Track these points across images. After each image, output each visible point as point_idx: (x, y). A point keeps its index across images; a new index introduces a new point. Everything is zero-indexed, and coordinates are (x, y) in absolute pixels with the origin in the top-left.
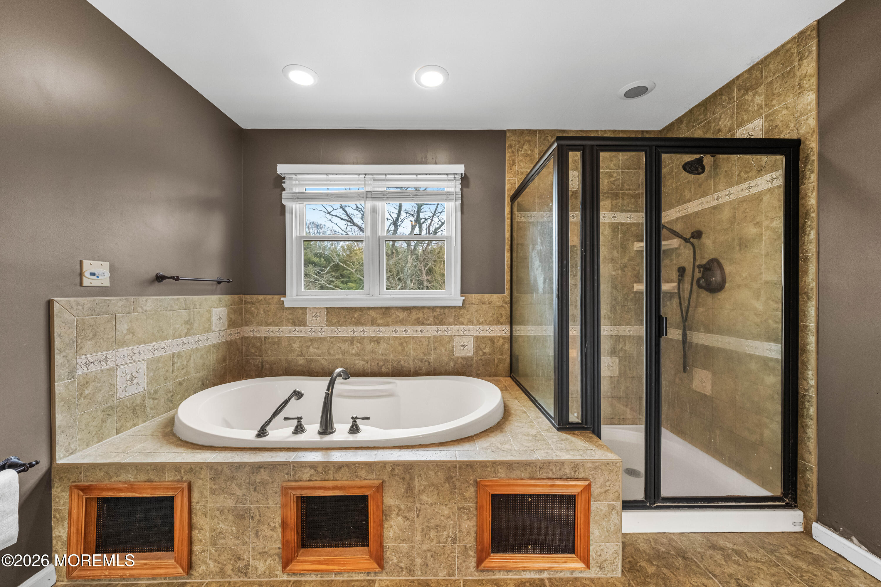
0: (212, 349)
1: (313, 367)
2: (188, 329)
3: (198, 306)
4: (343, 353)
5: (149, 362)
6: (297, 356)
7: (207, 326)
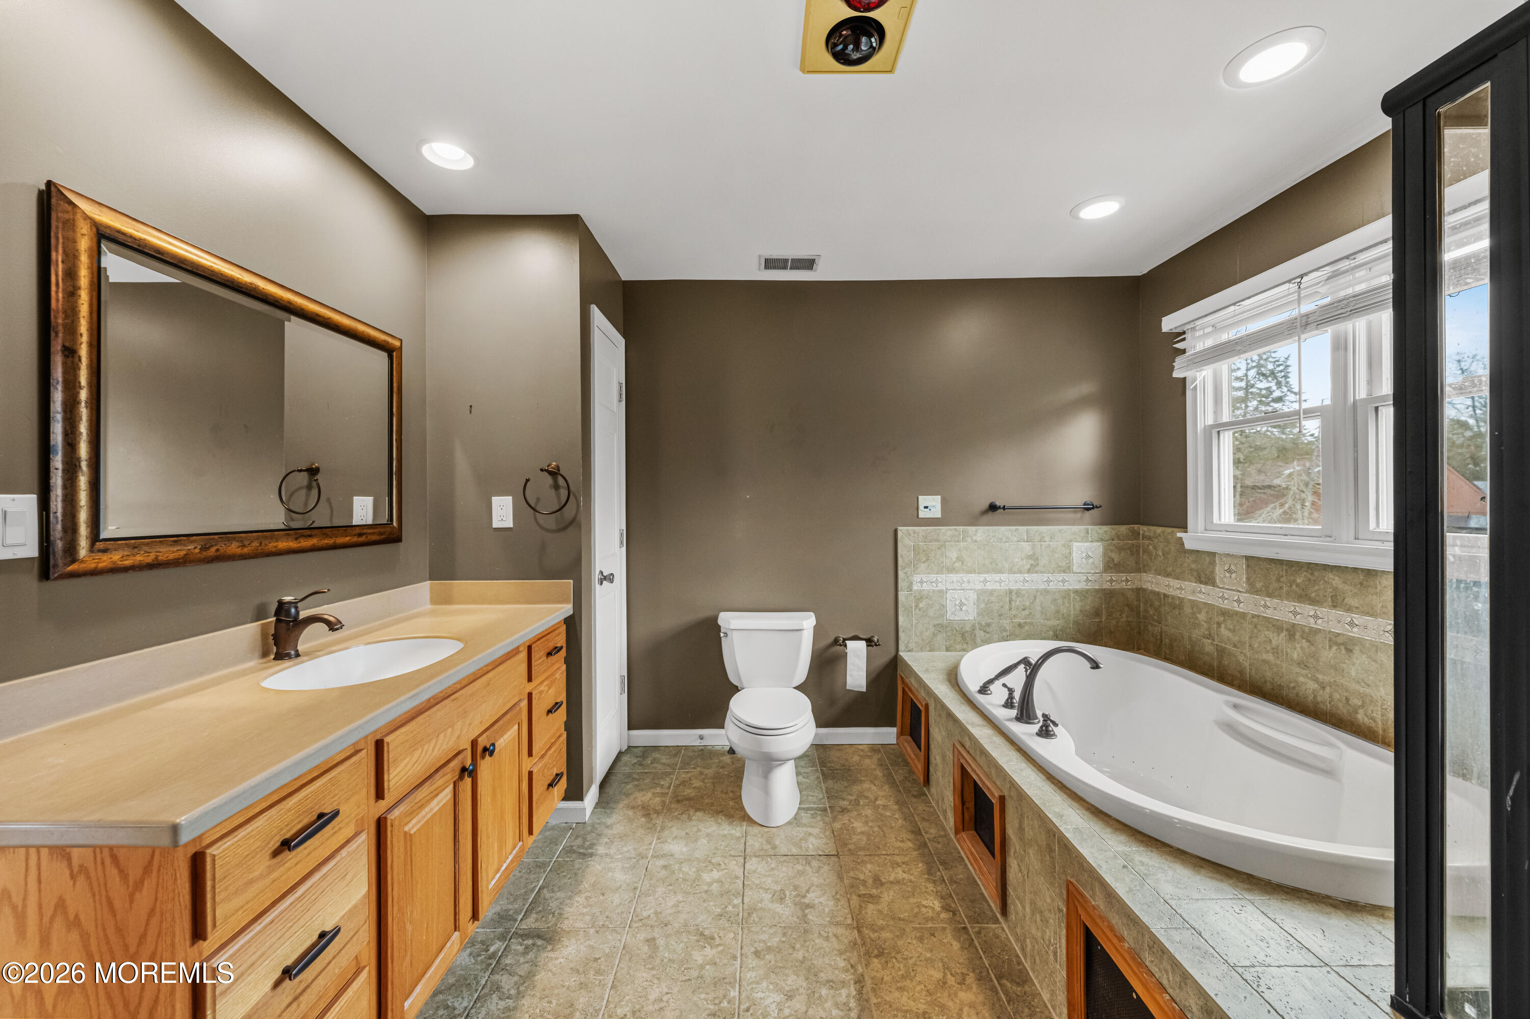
0: (1072, 595)
1: (1226, 663)
2: (1031, 565)
3: (1047, 539)
4: (1276, 651)
5: (981, 593)
6: (1204, 637)
7: (1064, 564)
